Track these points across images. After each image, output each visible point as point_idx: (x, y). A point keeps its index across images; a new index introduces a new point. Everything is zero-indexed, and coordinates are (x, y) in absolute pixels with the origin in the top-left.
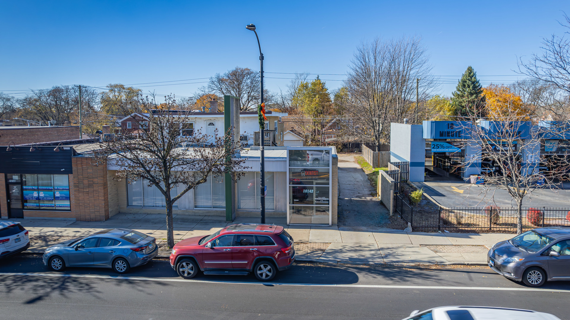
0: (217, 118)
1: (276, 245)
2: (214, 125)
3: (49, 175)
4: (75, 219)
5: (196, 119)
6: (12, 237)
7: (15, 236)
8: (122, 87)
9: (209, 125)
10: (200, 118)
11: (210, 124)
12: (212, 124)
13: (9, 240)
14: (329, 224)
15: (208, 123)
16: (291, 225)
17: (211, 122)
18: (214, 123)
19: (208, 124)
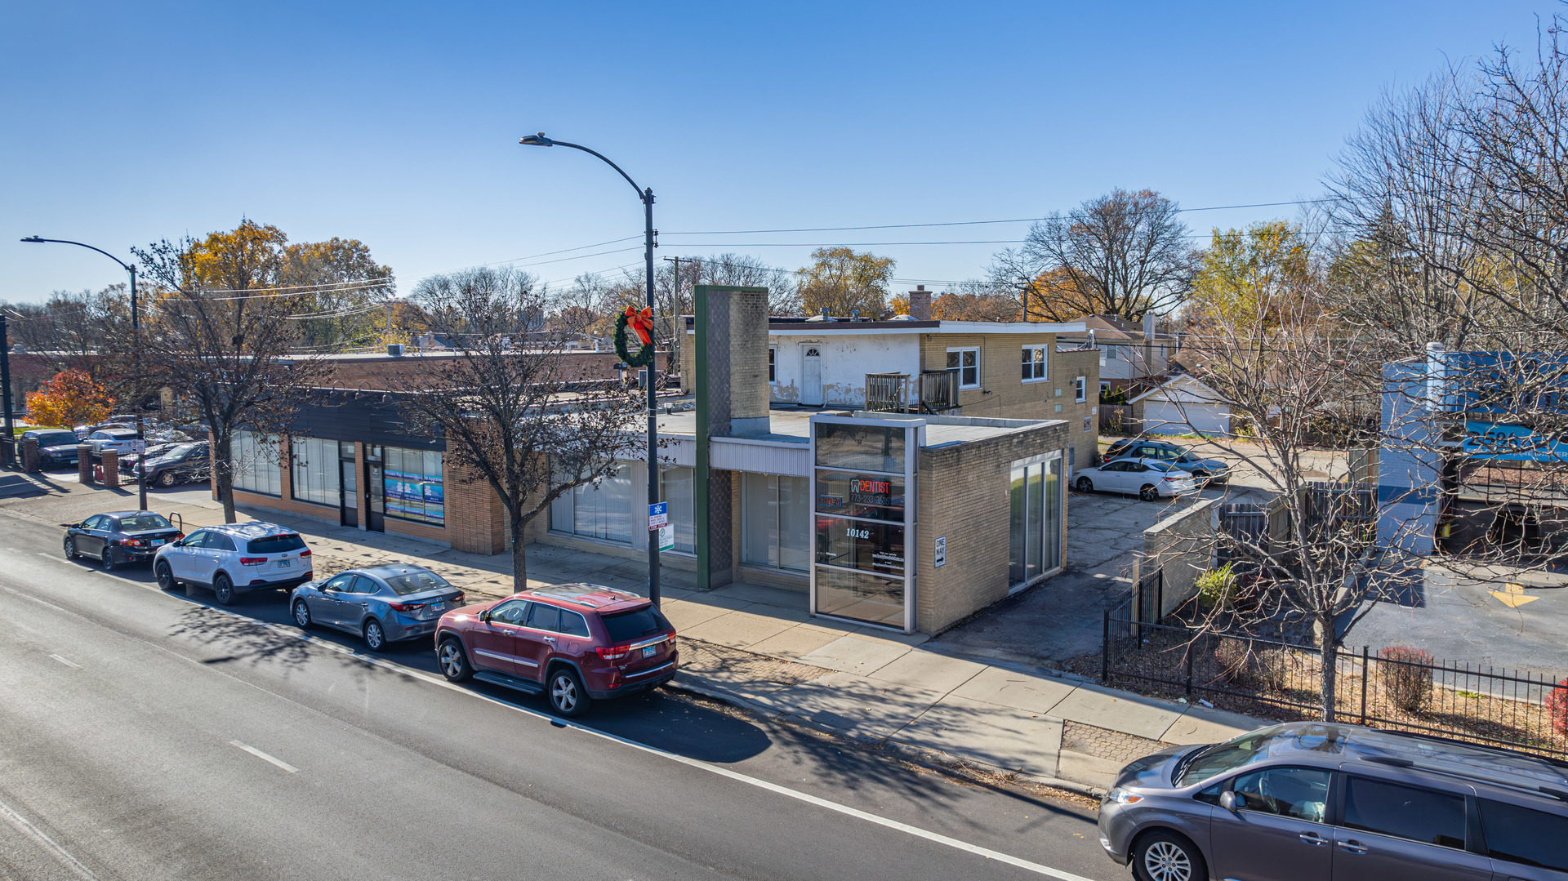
0: (824, 336)
1: (589, 638)
2: (818, 354)
3: (418, 453)
4: (449, 545)
5: (781, 340)
6: (272, 557)
7: (279, 556)
8: (848, 253)
9: (808, 354)
10: (789, 337)
11: (811, 351)
12: (815, 351)
13: (265, 560)
14: (903, 628)
15: (806, 351)
16: (820, 618)
17: (813, 346)
18: (817, 348)
19: (805, 353)
